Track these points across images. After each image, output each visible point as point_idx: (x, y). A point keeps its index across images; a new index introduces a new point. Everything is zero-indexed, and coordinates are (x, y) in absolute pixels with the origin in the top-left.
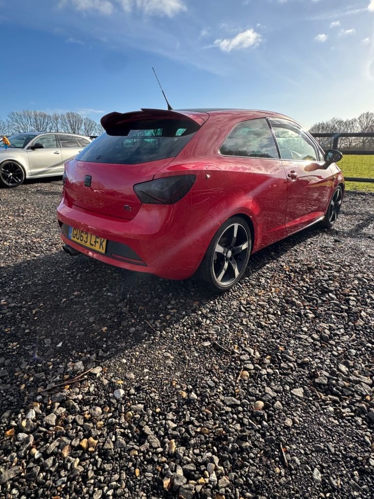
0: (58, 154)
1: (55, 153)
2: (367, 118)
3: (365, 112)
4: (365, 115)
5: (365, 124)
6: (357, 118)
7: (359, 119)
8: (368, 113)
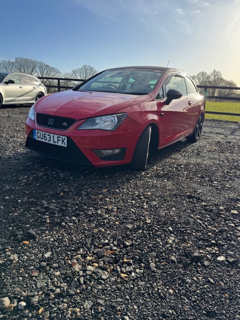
0: (22, 88)
1: (20, 87)
2: (203, 76)
3: (202, 71)
4: (201, 74)
5: (202, 80)
6: (196, 75)
7: (197, 76)
8: (203, 72)
